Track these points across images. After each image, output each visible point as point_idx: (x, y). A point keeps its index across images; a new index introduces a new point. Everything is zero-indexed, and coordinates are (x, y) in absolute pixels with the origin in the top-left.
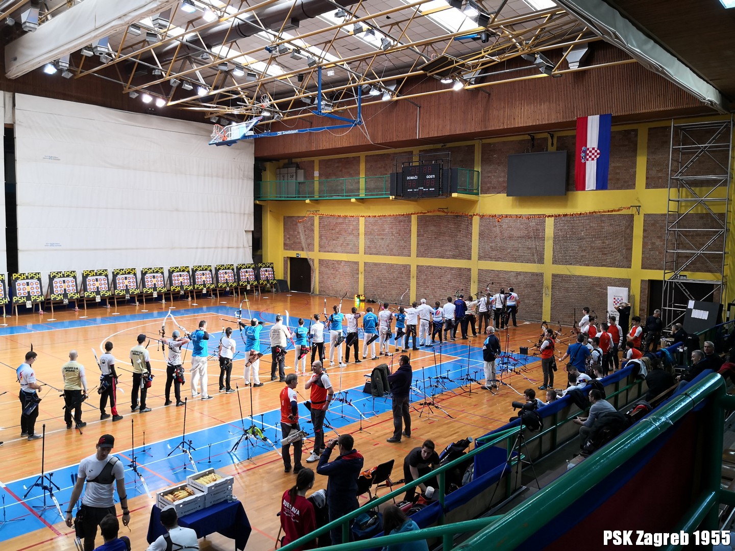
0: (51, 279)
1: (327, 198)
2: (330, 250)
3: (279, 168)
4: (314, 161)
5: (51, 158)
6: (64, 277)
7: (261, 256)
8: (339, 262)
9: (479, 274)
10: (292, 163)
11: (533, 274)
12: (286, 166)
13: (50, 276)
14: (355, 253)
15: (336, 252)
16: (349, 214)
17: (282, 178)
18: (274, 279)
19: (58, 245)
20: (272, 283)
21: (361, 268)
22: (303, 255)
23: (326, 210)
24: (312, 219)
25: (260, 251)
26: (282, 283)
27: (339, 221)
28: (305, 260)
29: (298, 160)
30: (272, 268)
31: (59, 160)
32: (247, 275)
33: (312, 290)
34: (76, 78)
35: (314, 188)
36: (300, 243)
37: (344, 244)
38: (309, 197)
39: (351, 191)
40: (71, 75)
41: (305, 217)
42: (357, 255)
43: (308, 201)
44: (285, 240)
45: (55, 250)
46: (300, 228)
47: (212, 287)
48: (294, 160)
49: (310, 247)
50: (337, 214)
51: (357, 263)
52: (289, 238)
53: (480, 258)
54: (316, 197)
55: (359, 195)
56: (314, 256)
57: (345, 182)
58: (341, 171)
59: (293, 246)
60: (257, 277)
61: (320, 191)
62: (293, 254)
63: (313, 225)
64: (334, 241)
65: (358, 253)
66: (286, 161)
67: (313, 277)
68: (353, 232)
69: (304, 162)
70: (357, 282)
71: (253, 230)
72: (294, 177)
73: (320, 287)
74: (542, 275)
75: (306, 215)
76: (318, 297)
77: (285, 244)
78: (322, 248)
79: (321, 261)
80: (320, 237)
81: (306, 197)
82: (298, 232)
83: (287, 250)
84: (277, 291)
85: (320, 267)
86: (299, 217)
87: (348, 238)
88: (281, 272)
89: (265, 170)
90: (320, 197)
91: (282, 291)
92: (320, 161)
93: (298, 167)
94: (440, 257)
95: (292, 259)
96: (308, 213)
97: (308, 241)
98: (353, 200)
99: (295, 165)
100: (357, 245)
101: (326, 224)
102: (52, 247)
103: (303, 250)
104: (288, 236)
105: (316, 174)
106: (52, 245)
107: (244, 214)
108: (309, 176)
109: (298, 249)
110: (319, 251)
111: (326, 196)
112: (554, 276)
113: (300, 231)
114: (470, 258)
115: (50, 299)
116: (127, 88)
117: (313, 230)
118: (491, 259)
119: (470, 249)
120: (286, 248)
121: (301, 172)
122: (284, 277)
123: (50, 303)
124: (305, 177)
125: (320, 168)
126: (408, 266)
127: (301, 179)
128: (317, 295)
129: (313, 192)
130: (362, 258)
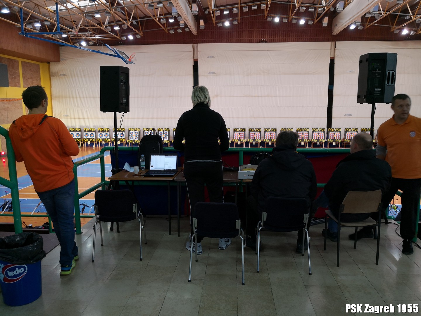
0: (346, 132)
5: (350, 71)
6: (351, 131)
13: (345, 130)
19: (351, 115)
31: (355, 72)
34: (365, 28)
40: (363, 27)
45: (349, 118)
102: (348, 116)
106: (348, 115)
115: (344, 142)
116: (393, 28)
123: (344, 144)
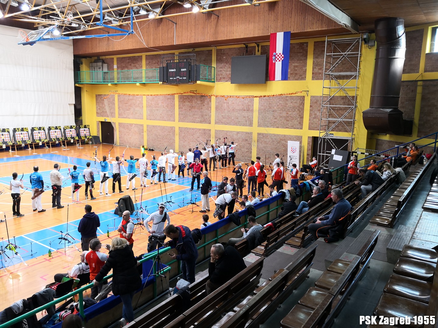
1: (122, 83)
2: (125, 117)
3: (91, 62)
4: (113, 58)
7: (81, 121)
8: (131, 125)
9: (216, 133)
10: (100, 59)
11: (247, 133)
12: (96, 61)
14: (141, 119)
15: (129, 118)
16: (136, 93)
17: (93, 69)
18: (90, 136)
20: (88, 138)
21: (145, 129)
22: (108, 120)
23: (122, 90)
24: (113, 96)
25: (81, 117)
26: (96, 138)
27: (130, 98)
28: (110, 123)
29: (104, 57)
30: (89, 129)
32: (71, 133)
33: (115, 142)
35: (114, 76)
36: (106, 112)
37: (134, 113)
38: (110, 82)
39: (137, 78)
41: (108, 95)
42: (142, 120)
43: (110, 85)
44: (97, 110)
46: (106, 102)
47: (45, 141)
48: (101, 58)
49: (113, 115)
50: (128, 93)
51: (142, 125)
52: (99, 109)
53: (216, 123)
54: (116, 82)
55: (142, 81)
56: (115, 121)
57: (133, 72)
58: (131, 65)
59: (102, 114)
60: (78, 135)
61: (118, 78)
62: (103, 120)
63: (114, 100)
64: (128, 111)
65: (143, 119)
66: (96, 58)
67: (115, 134)
68: (139, 105)
69: (107, 58)
70: (143, 138)
71: (75, 103)
72: (101, 68)
73: (120, 141)
74: (251, 133)
75: (109, 94)
76: (119, 147)
77: (97, 113)
78: (120, 115)
79: (120, 124)
80: (119, 108)
81: (108, 82)
82: (105, 105)
83: (98, 116)
84: (92, 143)
85: (119, 128)
86: (105, 95)
87: (136, 109)
88: (95, 131)
89: (82, 64)
90: (118, 82)
91: (96, 143)
92: (117, 58)
93: (103, 62)
94: (192, 122)
95: (102, 122)
96: (110, 92)
97: (111, 111)
98: (138, 84)
99: (102, 61)
100: (142, 114)
101: (122, 99)
103: (108, 117)
104: (99, 108)
105: (115, 67)
107: (68, 93)
108: (110, 68)
109: (105, 116)
110: (119, 117)
111: (121, 82)
112: (259, 134)
113: (106, 104)
114: (210, 123)
117: (114, 104)
118: (222, 123)
119: (210, 117)
120: (98, 115)
121: (105, 66)
122: (98, 134)
124: (108, 69)
125: (117, 63)
126: (174, 128)
127: (105, 70)
128: (118, 146)
129: (113, 79)
130: (145, 122)
